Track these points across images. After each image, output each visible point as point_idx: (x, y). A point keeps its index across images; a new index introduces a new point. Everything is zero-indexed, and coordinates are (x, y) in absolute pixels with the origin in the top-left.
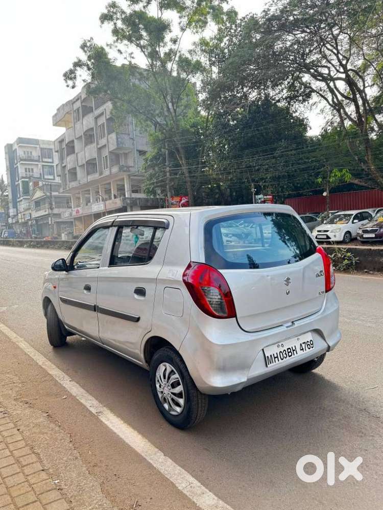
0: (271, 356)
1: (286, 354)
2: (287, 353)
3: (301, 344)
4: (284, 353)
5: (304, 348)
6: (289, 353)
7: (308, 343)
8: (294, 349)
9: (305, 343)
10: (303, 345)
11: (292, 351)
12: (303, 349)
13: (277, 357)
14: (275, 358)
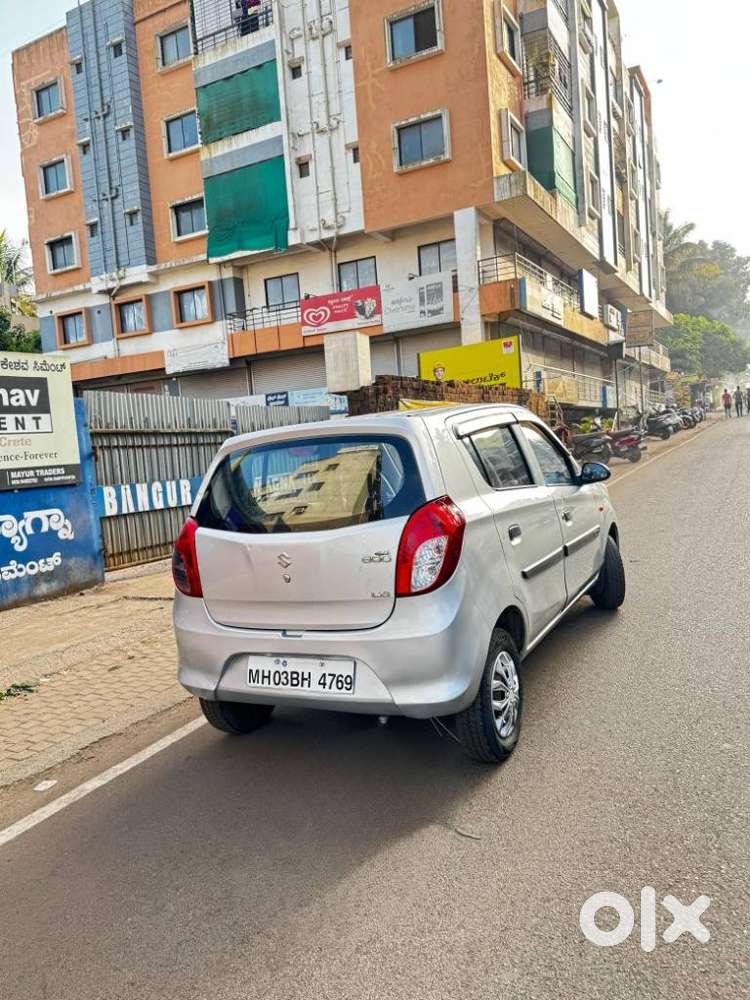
0: (257, 671)
1: (286, 678)
2: (289, 678)
3: (324, 675)
4: (283, 677)
5: (328, 682)
6: (292, 679)
7: (340, 678)
8: (306, 676)
9: (334, 675)
10: (329, 679)
11: (300, 679)
12: (324, 684)
13: (269, 677)
14: (264, 677)
